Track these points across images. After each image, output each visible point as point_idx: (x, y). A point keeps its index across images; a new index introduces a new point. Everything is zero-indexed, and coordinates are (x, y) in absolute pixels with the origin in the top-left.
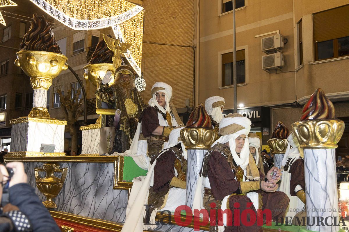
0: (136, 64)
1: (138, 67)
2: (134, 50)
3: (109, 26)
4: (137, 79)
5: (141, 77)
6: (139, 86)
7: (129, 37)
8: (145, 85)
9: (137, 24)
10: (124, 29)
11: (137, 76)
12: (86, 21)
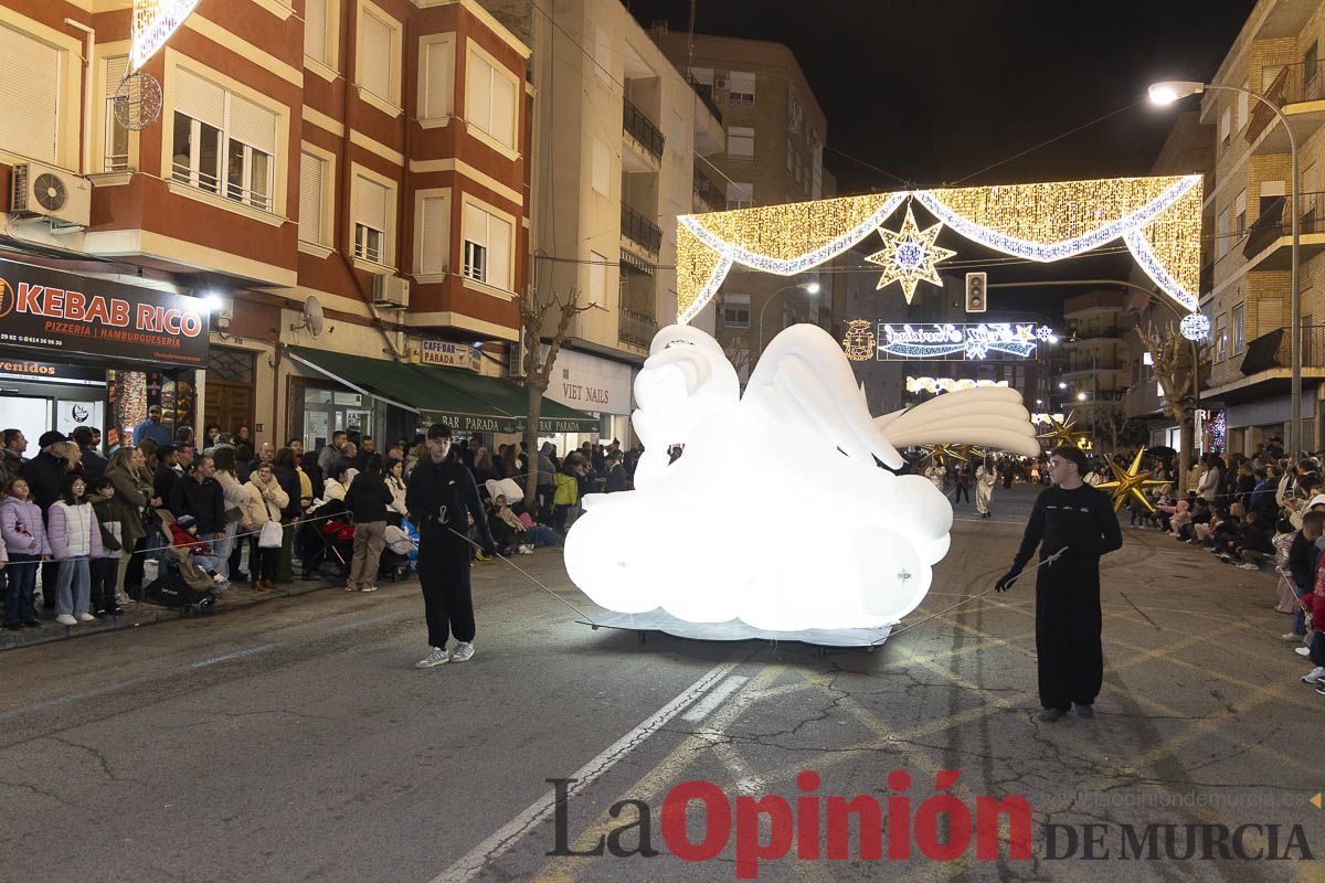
0: (1183, 291)
1: (1188, 294)
2: (1176, 265)
3: (1117, 236)
4: (1186, 318)
5: (1198, 312)
6: (1191, 330)
7: (1164, 243)
8: (1207, 327)
9: (1186, 213)
10: (1151, 233)
11: (1184, 312)
12: (1070, 242)
